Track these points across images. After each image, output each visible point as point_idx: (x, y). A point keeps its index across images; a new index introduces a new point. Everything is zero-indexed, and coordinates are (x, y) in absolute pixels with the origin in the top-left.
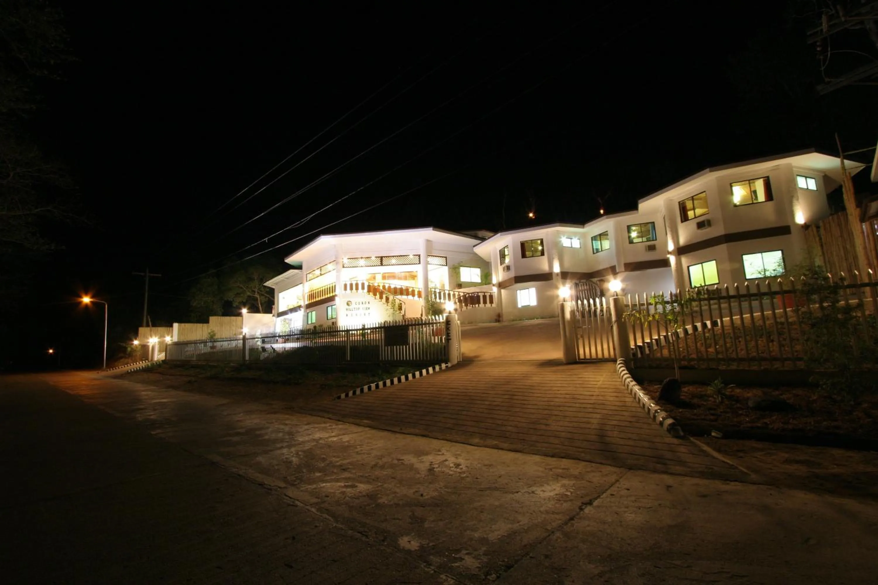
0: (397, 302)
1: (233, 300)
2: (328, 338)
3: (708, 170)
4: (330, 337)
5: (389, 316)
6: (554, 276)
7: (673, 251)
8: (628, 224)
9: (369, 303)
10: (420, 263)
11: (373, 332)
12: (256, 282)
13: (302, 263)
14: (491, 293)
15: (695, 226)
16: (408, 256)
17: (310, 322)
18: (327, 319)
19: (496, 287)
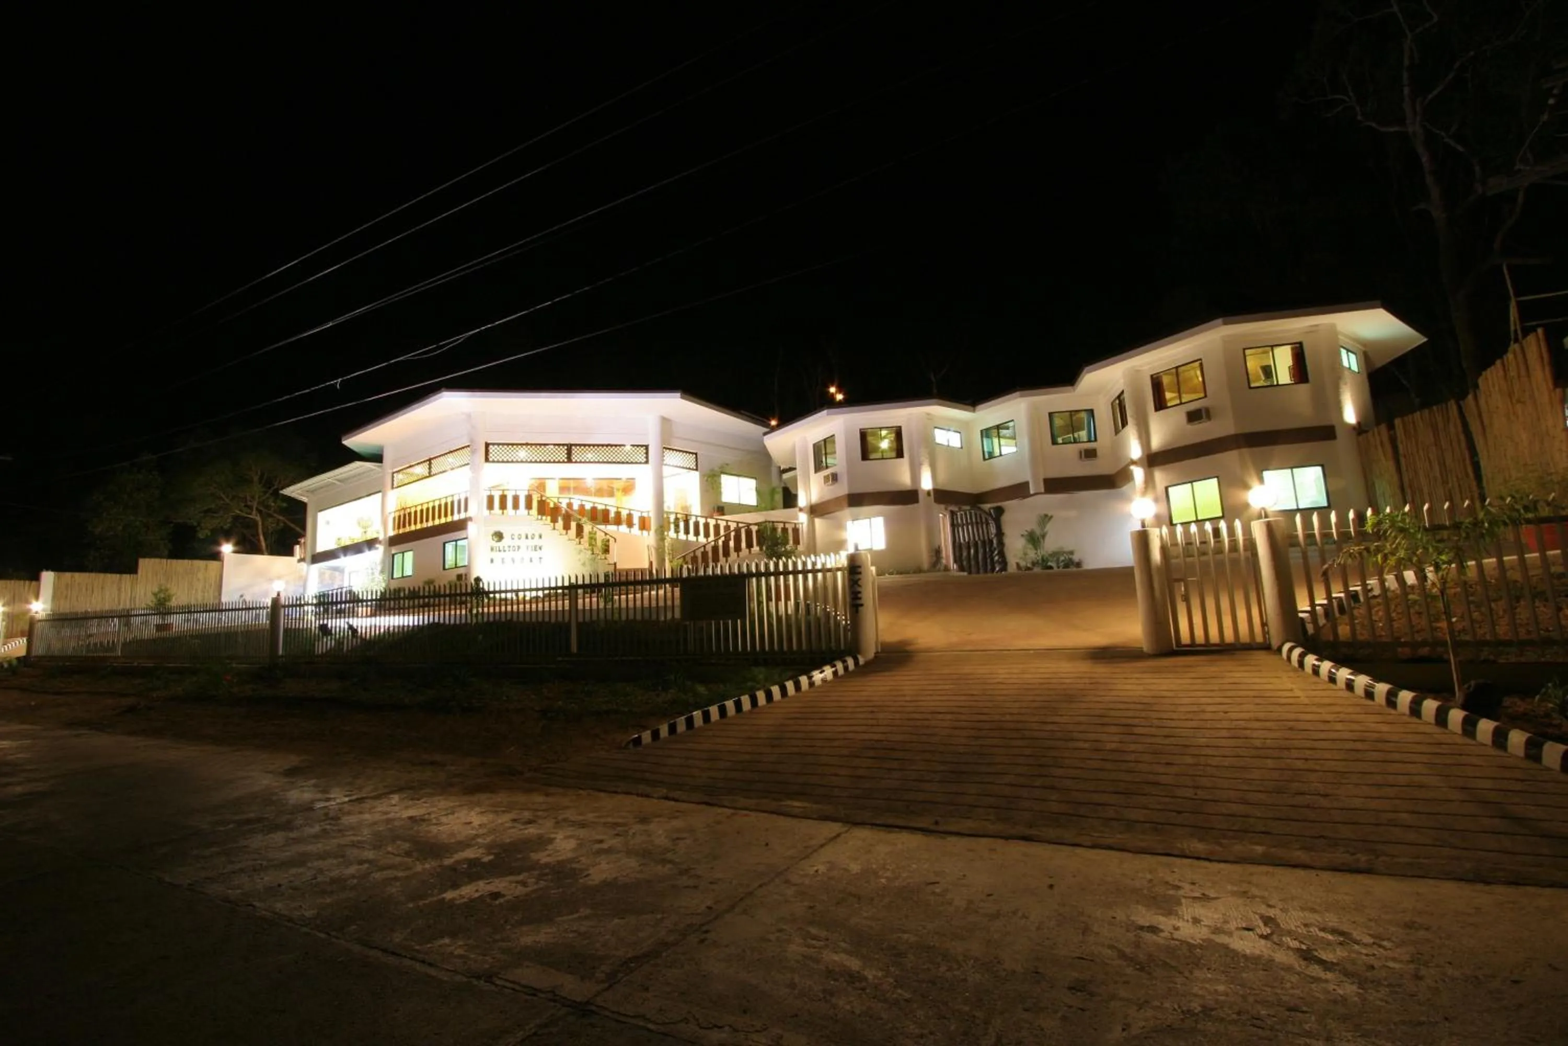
0: (600, 537)
1: (199, 524)
2: (447, 607)
3: (1220, 321)
4: (453, 607)
5: (584, 564)
6: (921, 497)
7: (1140, 459)
8: (1052, 411)
9: (540, 537)
10: (647, 462)
11: (549, 595)
12: (257, 489)
13: (382, 451)
14: (795, 524)
15: (1183, 418)
16: (624, 445)
17: (397, 574)
18: (444, 569)
19: (807, 513)
